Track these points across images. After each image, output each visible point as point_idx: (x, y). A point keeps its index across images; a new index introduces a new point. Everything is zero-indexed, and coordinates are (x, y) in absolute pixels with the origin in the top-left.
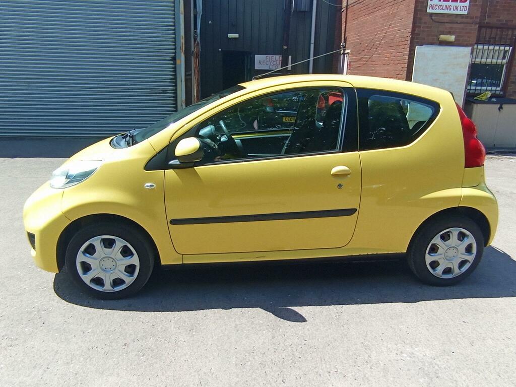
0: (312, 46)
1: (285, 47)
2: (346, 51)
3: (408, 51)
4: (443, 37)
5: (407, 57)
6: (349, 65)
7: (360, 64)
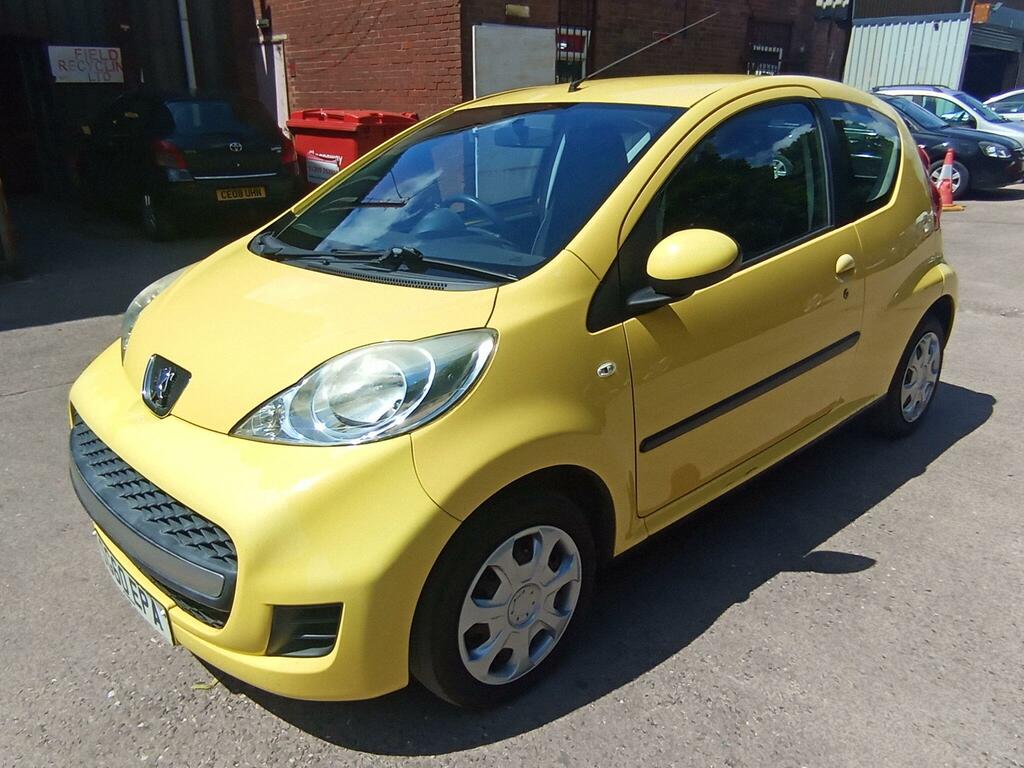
0: (185, 25)
1: (126, 27)
2: (276, 38)
3: (459, 34)
4: (512, 8)
5: (458, 47)
6: (290, 67)
7: (325, 65)
